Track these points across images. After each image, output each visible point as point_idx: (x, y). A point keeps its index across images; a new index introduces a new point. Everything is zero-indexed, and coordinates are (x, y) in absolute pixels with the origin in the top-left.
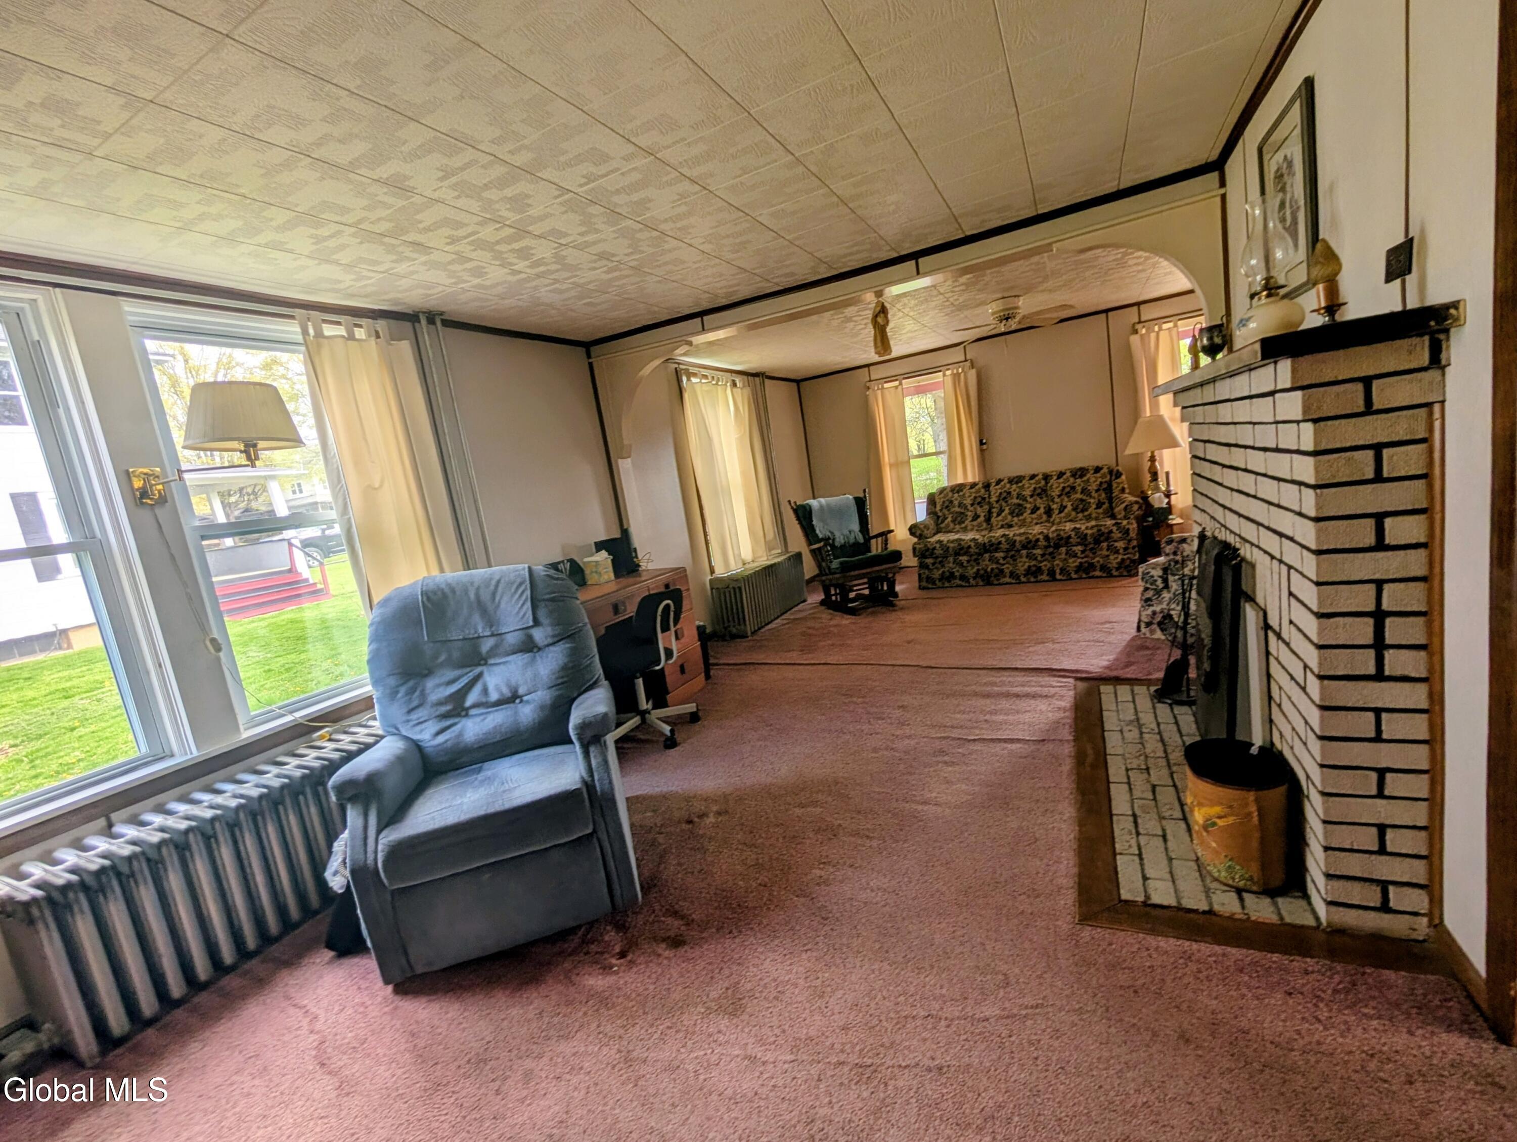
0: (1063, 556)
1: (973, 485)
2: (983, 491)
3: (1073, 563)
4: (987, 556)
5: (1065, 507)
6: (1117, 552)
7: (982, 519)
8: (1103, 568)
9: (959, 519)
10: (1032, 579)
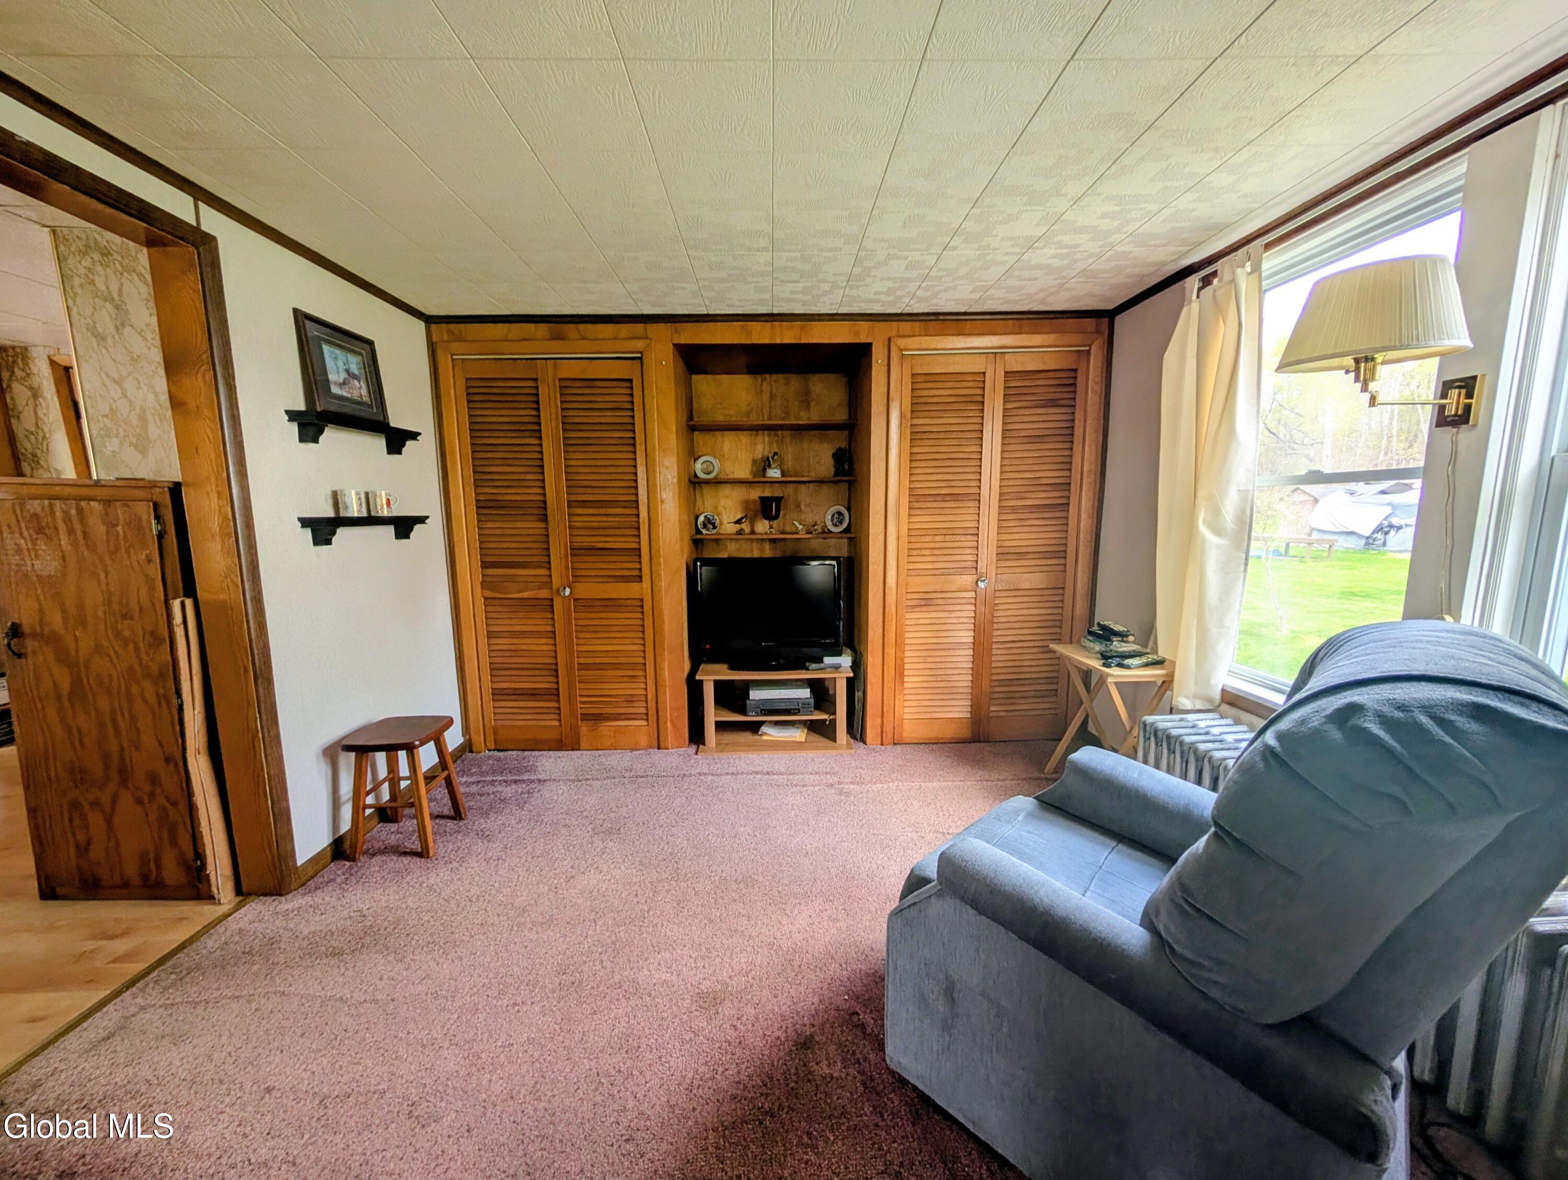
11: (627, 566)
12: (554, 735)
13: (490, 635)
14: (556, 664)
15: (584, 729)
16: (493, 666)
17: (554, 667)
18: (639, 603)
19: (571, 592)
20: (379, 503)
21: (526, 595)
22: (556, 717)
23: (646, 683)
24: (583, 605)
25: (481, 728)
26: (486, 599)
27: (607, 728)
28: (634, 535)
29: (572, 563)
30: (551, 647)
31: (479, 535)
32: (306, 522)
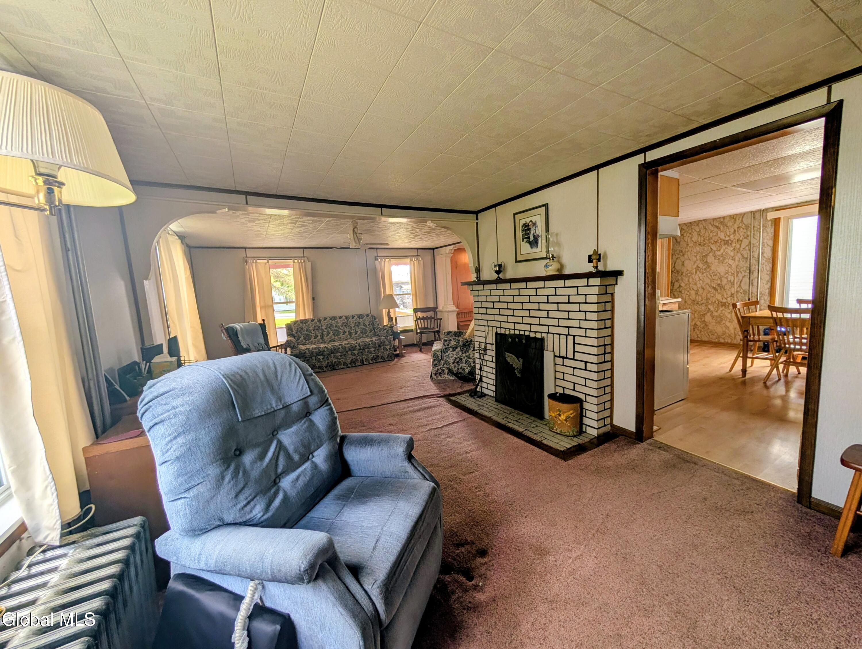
0: (367, 353)
1: (312, 320)
2: (318, 323)
3: (371, 356)
4: (332, 355)
5: (357, 332)
6: (387, 350)
7: (319, 337)
8: (382, 357)
9: (308, 337)
10: (354, 365)
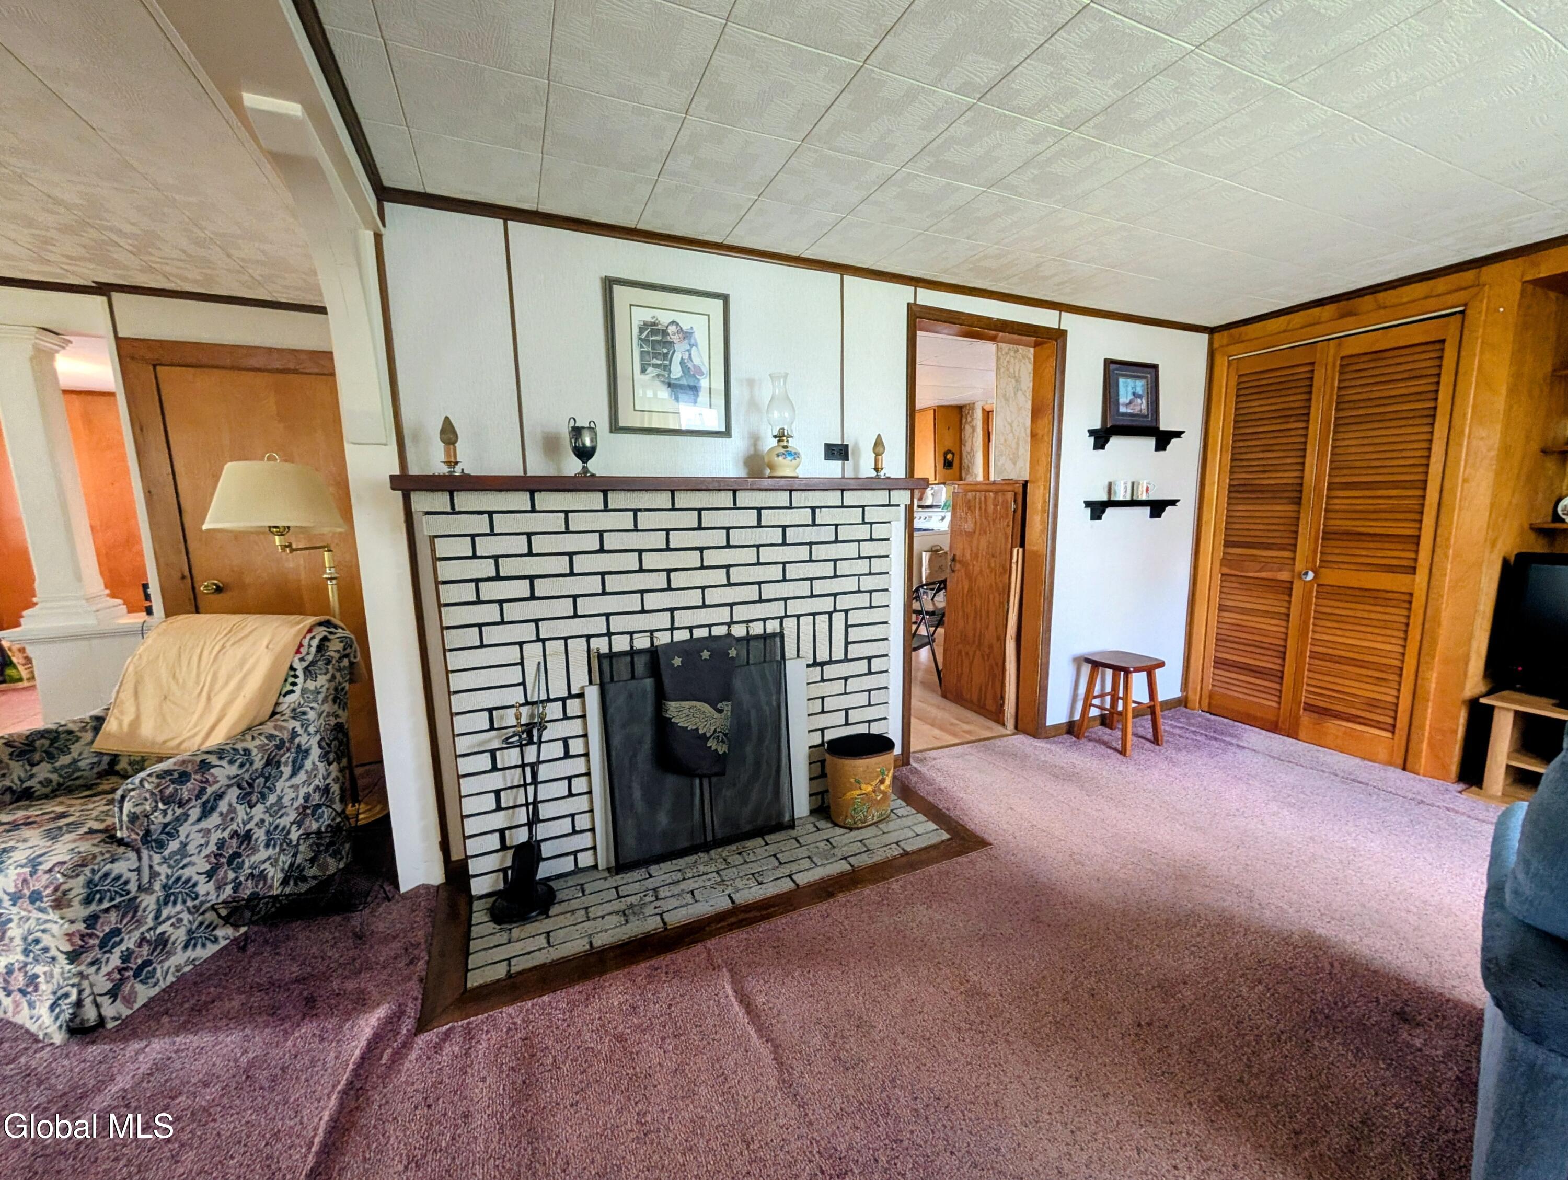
11: (1398, 555)
12: (1271, 717)
13: (1222, 608)
14: (1285, 647)
15: (1306, 719)
16: (1219, 637)
17: (1281, 649)
18: (1407, 598)
19: (1315, 578)
20: (1140, 489)
21: (1263, 575)
22: (1276, 699)
23: (1399, 690)
24: (1325, 591)
25: (1199, 688)
26: (1222, 575)
27: (1334, 726)
28: (1415, 521)
29: (1322, 546)
30: (1283, 630)
31: (1227, 516)
32: (1088, 504)
